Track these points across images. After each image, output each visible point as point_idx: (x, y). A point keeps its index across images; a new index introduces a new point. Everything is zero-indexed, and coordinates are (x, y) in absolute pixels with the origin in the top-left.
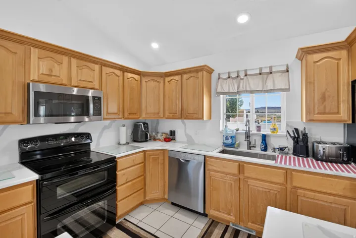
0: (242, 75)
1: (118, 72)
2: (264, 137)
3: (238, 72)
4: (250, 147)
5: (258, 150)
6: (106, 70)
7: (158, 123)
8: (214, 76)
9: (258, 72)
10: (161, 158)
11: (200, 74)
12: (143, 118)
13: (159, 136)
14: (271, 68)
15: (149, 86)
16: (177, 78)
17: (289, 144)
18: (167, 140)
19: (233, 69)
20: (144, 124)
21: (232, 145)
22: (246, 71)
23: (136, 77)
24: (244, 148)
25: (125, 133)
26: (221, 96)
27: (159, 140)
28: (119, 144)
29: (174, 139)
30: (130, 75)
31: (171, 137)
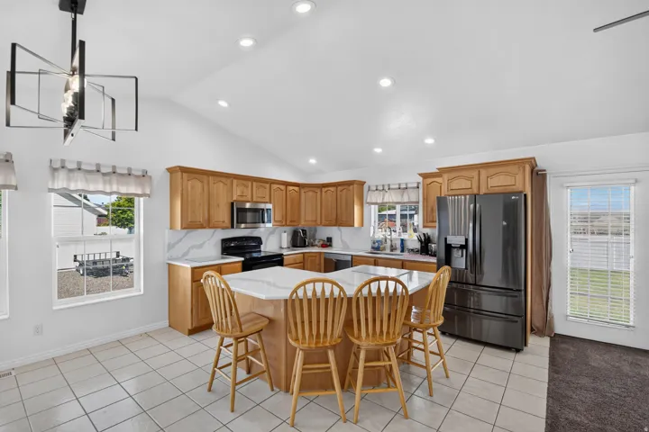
0: (386, 188)
1: (283, 187)
2: (402, 240)
3: (383, 186)
4: (392, 250)
5: (398, 252)
6: (275, 186)
7: (316, 231)
8: (366, 187)
9: (397, 186)
10: (318, 258)
11: (351, 187)
12: (303, 224)
13: (316, 243)
14: (406, 184)
15: (307, 197)
16: (332, 189)
17: (417, 246)
18: (324, 246)
19: (380, 183)
20: (303, 230)
21: (378, 249)
22: (389, 185)
23: (296, 188)
24: (388, 251)
25: (285, 239)
26: (373, 206)
27: (316, 245)
28: (281, 248)
29: (330, 246)
30: (291, 188)
31: (328, 242)
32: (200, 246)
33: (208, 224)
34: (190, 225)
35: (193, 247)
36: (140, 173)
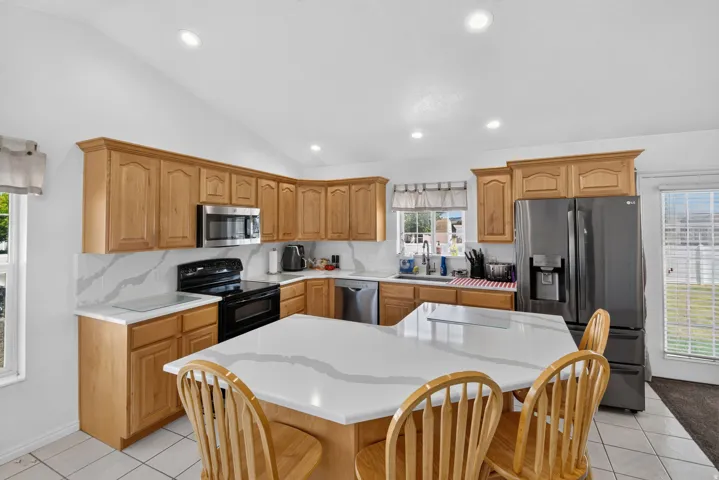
0: (420, 190)
1: (273, 184)
2: (444, 260)
3: (416, 185)
4: (429, 273)
5: (437, 275)
6: (264, 182)
7: (314, 245)
8: (389, 187)
9: (436, 187)
10: (325, 288)
11: (372, 186)
12: (299, 238)
13: (318, 264)
14: (449, 183)
15: (306, 197)
16: (343, 188)
17: (466, 266)
18: (328, 268)
19: (411, 181)
20: (299, 247)
21: (410, 270)
22: (424, 185)
23: (292, 187)
24: (423, 274)
25: (275, 259)
26: (398, 212)
27: (318, 268)
28: (268, 273)
29: (337, 267)
30: (285, 185)
31: (334, 263)
32: (140, 280)
33: (157, 241)
34: (123, 245)
35: (126, 282)
36: (23, 148)
